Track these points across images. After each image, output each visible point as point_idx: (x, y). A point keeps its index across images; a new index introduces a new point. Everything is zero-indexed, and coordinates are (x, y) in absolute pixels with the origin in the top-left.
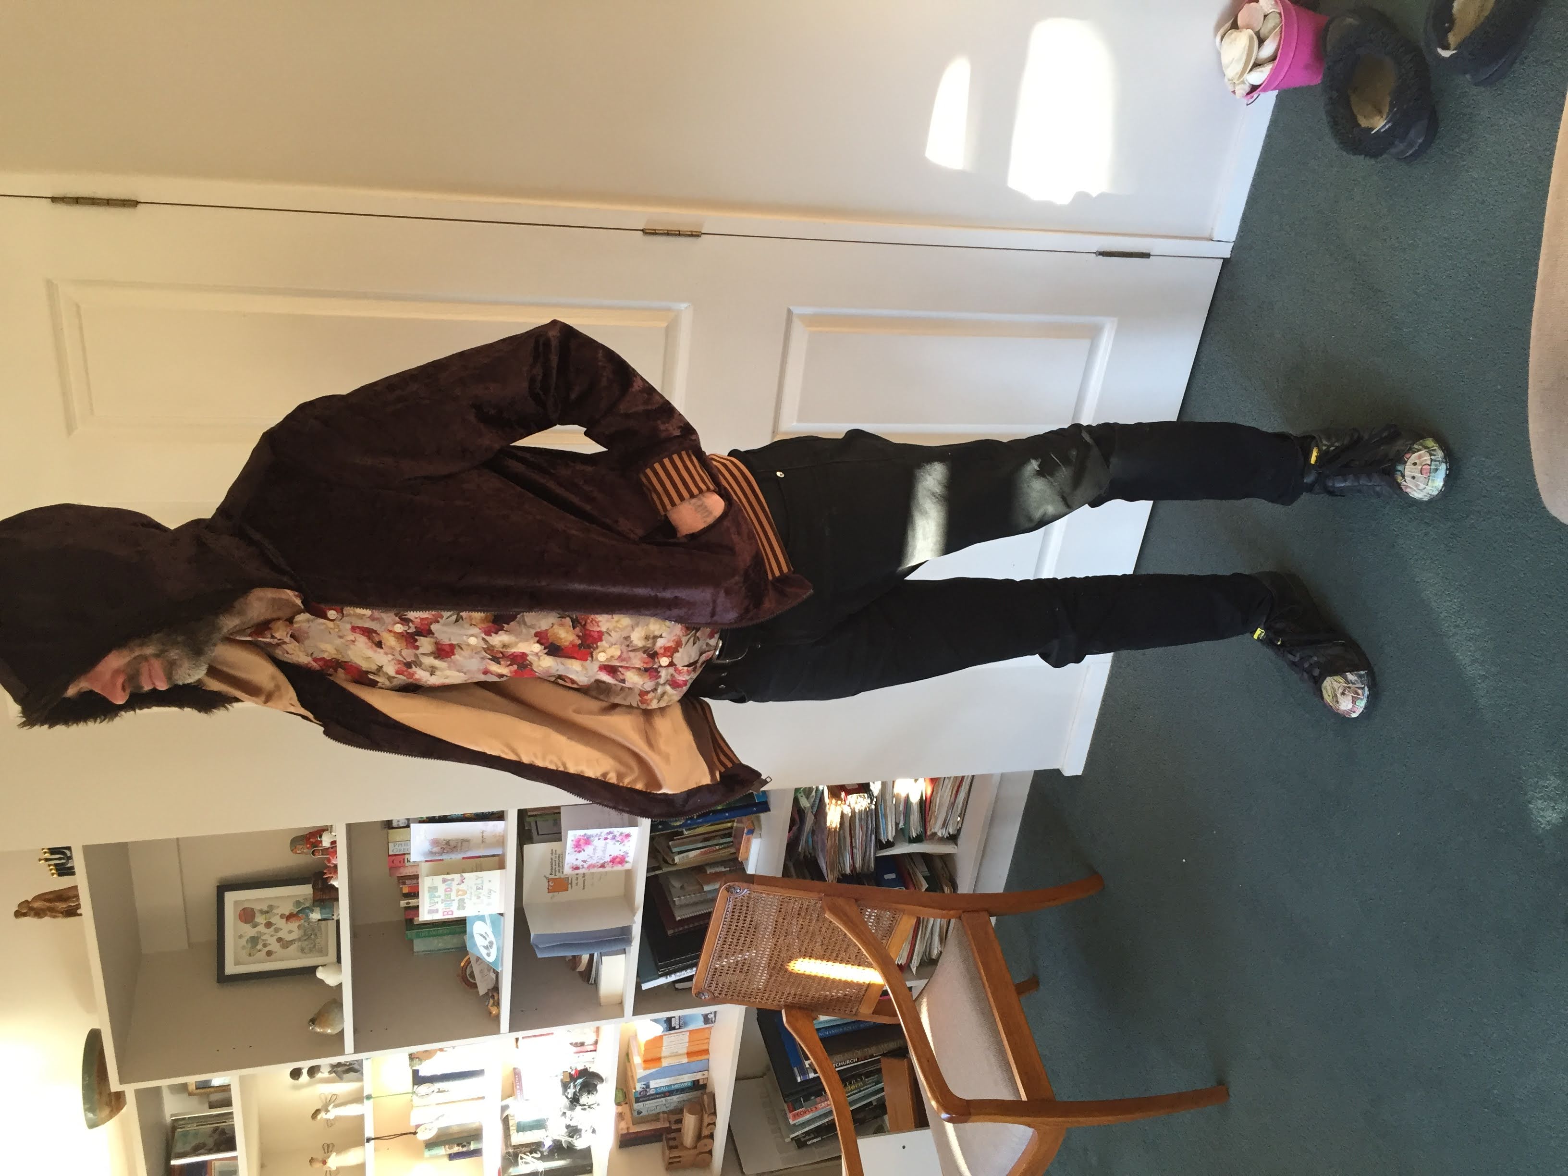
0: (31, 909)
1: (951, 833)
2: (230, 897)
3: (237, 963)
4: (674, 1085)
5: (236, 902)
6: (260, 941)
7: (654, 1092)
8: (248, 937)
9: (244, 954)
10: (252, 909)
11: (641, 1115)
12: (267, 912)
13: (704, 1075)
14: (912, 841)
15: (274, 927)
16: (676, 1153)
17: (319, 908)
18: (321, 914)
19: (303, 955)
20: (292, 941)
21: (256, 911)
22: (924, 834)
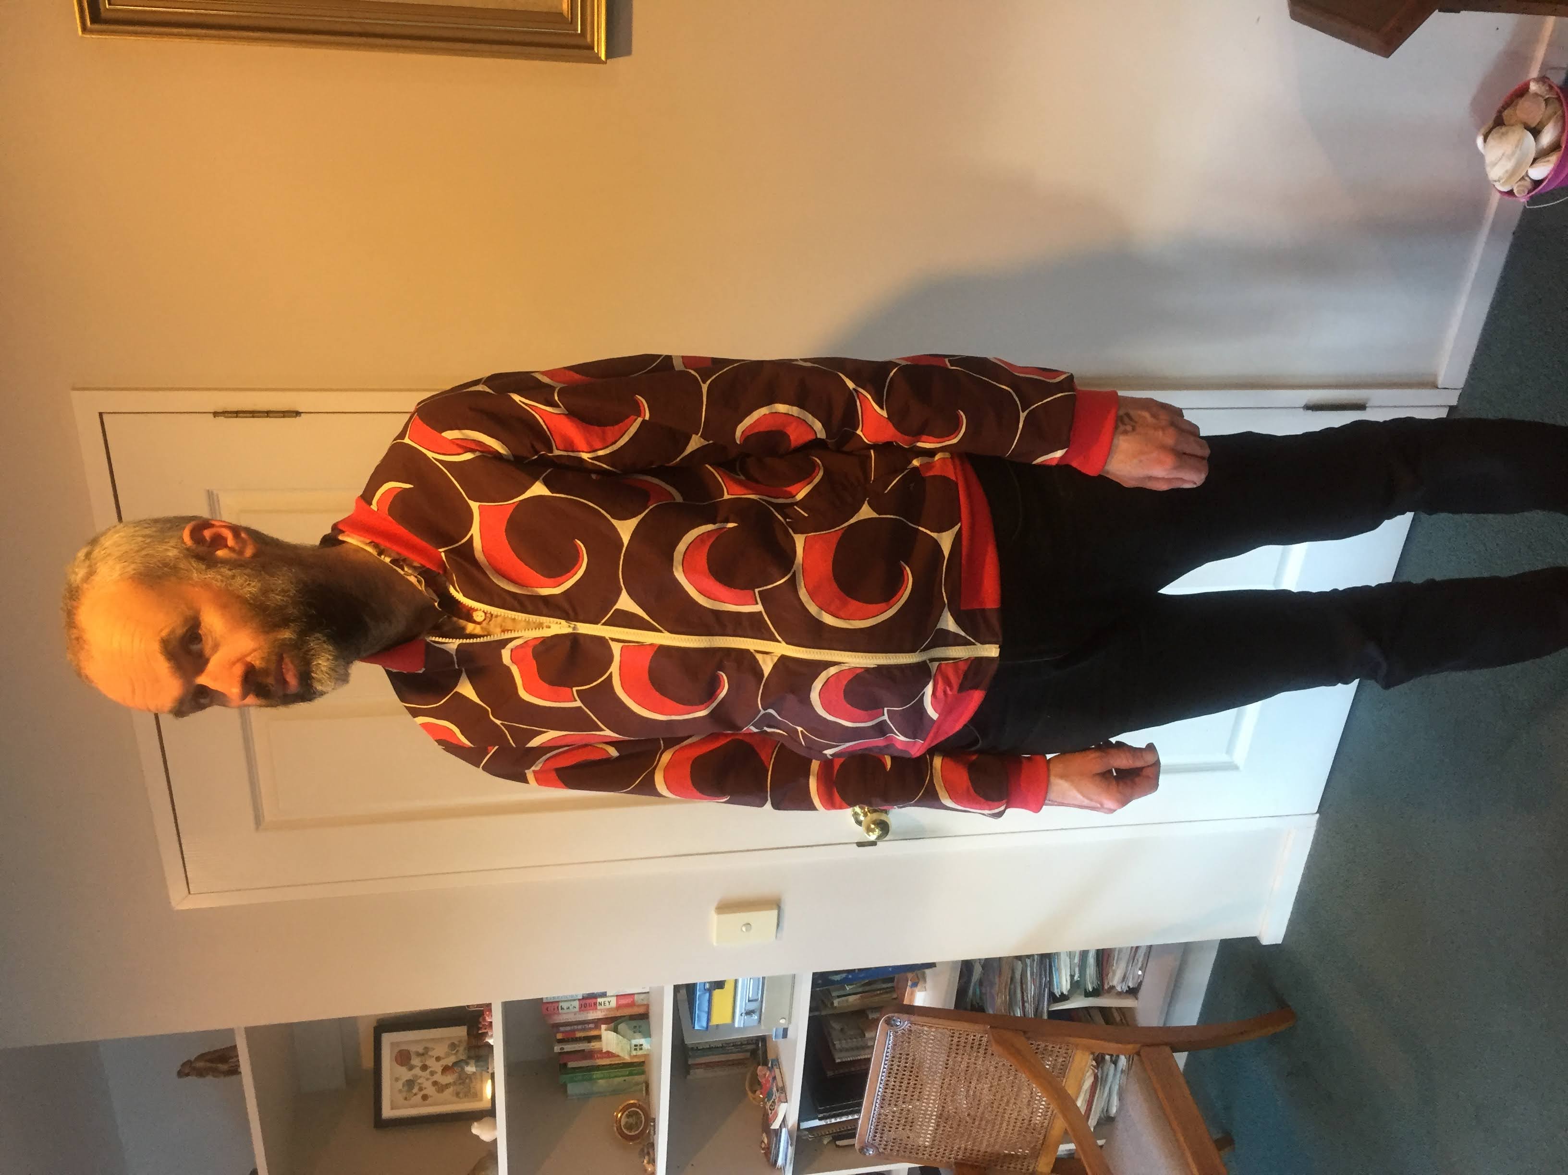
0: (194, 1069)
1: (1131, 987)
2: (387, 1039)
3: (392, 1109)
5: (392, 1044)
6: (416, 1084)
8: (404, 1080)
9: (400, 1098)
10: (408, 1052)
12: (423, 1054)
14: (1087, 994)
15: (430, 1069)
17: (474, 1061)
18: (476, 1067)
19: (458, 1099)
20: (447, 1085)
21: (412, 1054)
22: (1101, 987)
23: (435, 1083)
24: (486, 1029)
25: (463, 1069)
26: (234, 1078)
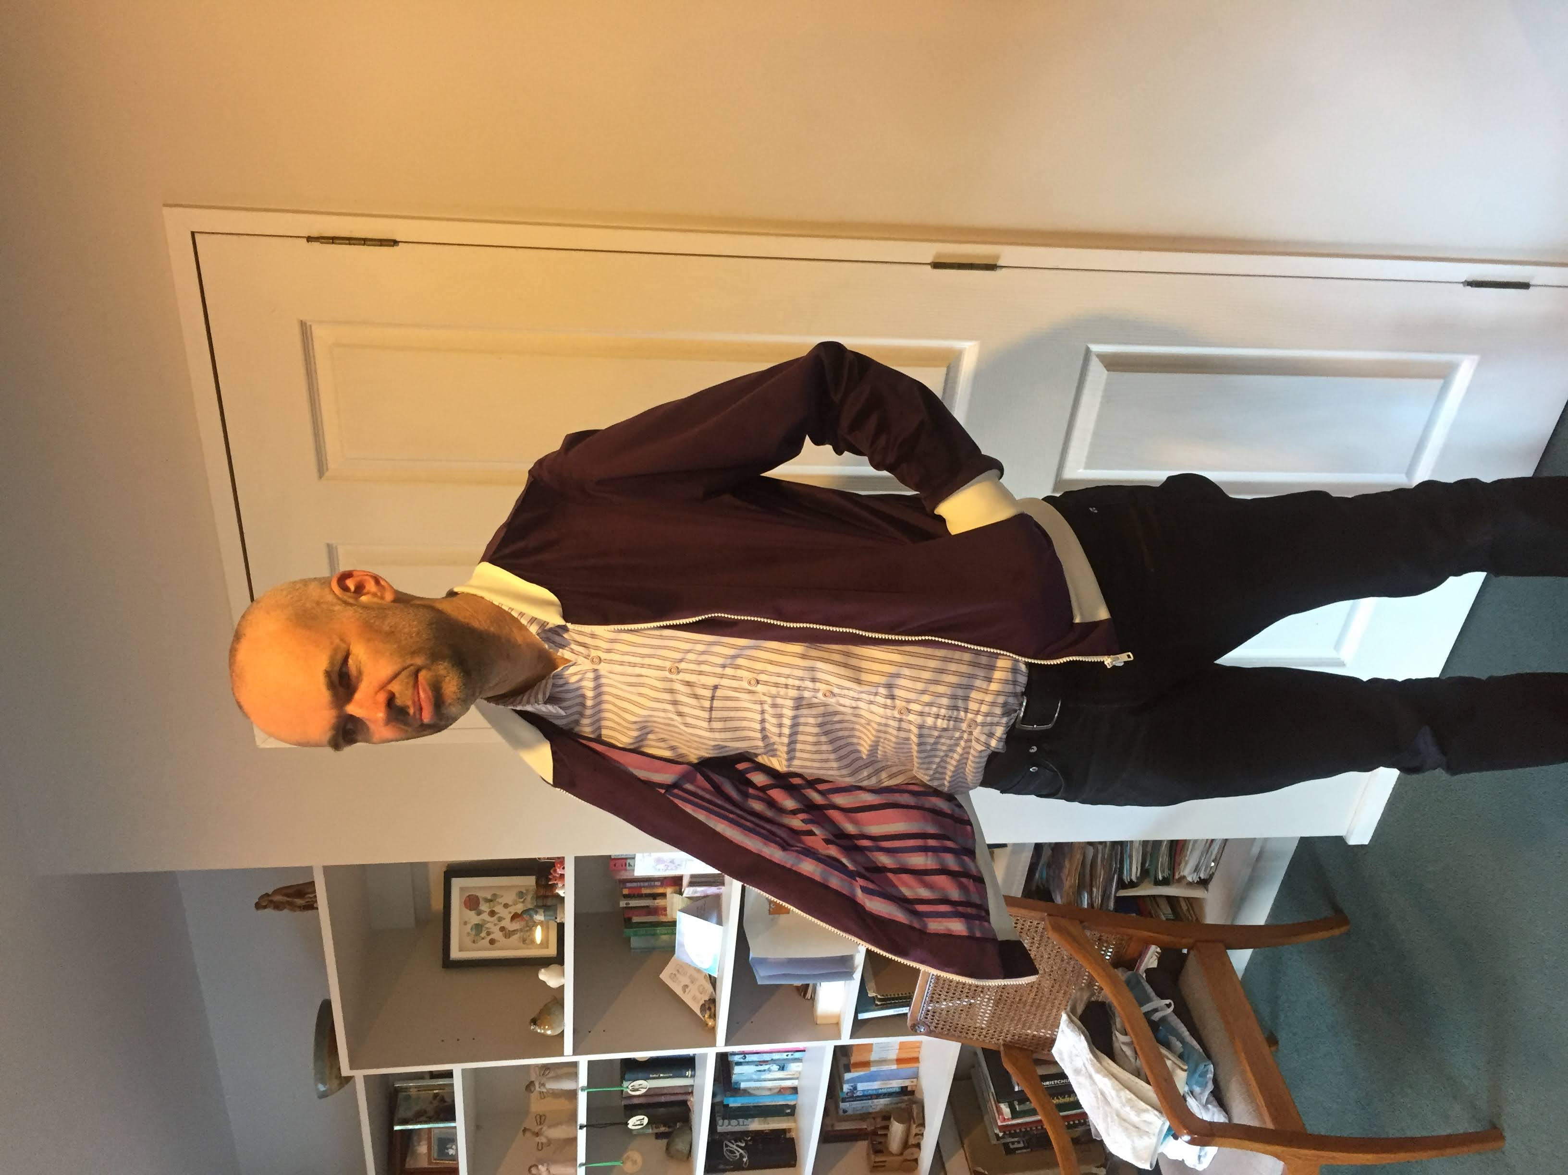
0: (271, 902)
1: (1202, 876)
2: (457, 883)
3: (461, 950)
4: (881, 1089)
5: (462, 889)
6: (484, 929)
7: (861, 1095)
8: (473, 924)
9: (468, 941)
10: (477, 897)
11: (846, 1114)
12: (491, 901)
13: (912, 1082)
14: (1157, 883)
15: (496, 916)
16: (880, 1158)
17: (543, 910)
18: (544, 916)
19: (524, 946)
20: (514, 931)
21: (481, 900)
22: (1171, 878)
23: (502, 929)
24: (556, 880)
25: (531, 917)
26: (310, 912)
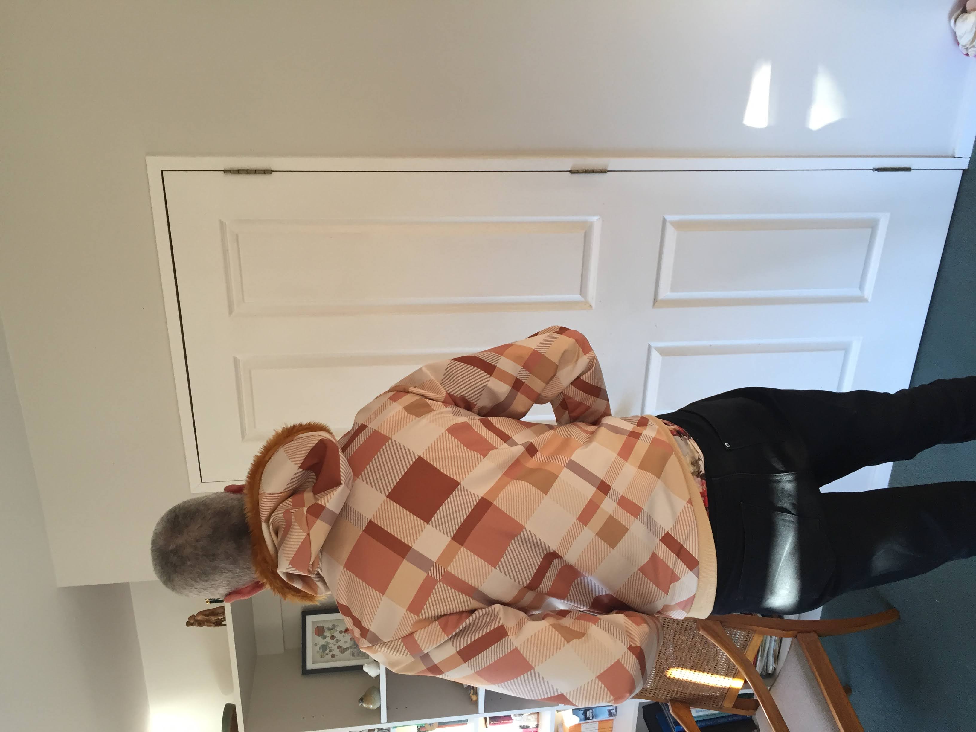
0: (196, 620)
2: (310, 619)
3: (313, 663)
5: (313, 622)
6: (327, 648)
8: (320, 645)
9: (318, 656)
10: (323, 627)
12: (332, 629)
15: (335, 639)
19: (353, 658)
20: (346, 648)
21: (325, 629)
23: (339, 647)
26: (221, 627)
